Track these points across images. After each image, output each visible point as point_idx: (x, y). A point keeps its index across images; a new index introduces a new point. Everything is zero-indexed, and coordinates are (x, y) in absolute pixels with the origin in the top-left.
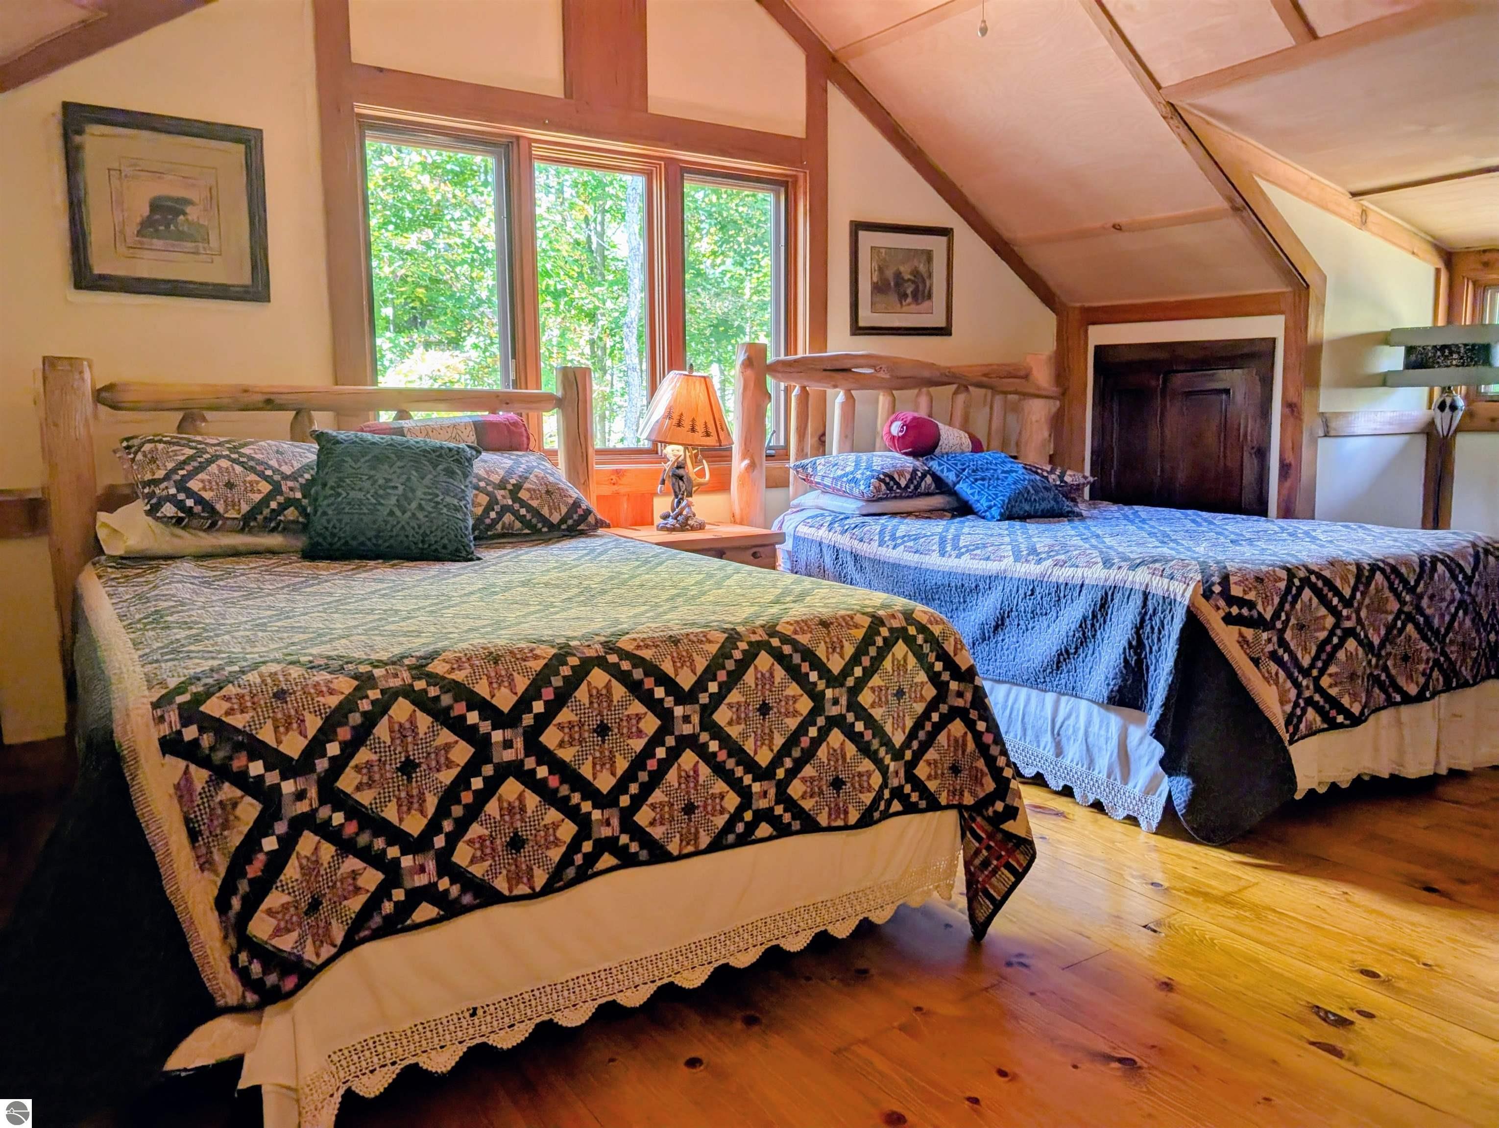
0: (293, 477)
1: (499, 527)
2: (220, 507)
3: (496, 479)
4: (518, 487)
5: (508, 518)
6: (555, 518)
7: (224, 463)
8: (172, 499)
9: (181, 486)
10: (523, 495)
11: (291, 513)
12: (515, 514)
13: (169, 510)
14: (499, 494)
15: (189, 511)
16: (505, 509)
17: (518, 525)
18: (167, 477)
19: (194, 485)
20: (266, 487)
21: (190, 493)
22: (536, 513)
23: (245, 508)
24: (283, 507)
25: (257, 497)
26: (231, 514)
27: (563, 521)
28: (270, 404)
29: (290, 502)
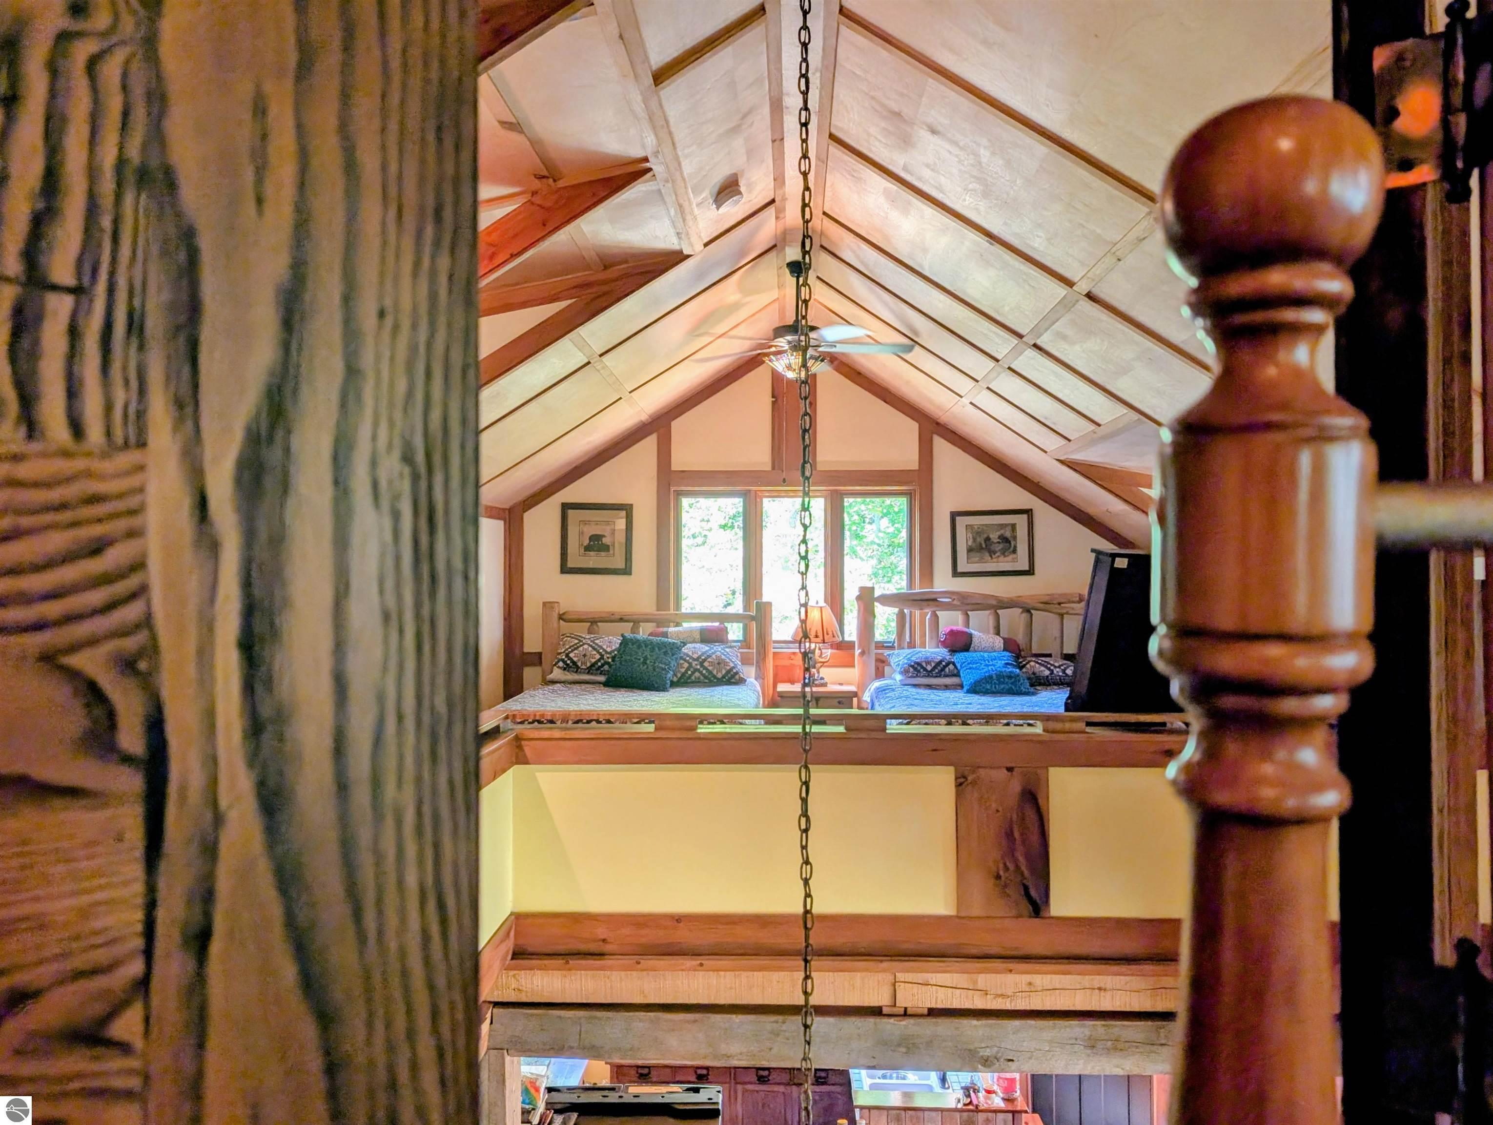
0: (610, 653)
1: (693, 678)
2: (579, 664)
3: (695, 656)
4: (705, 660)
5: (697, 674)
6: (719, 676)
7: (586, 646)
8: (563, 660)
9: (567, 655)
10: (706, 664)
11: (606, 667)
12: (701, 673)
13: (561, 664)
14: (694, 663)
15: (568, 665)
16: (696, 670)
17: (702, 678)
18: (564, 652)
19: (572, 655)
20: (598, 657)
21: (570, 659)
22: (710, 672)
23: (589, 665)
24: (603, 665)
25: (593, 661)
26: (584, 667)
27: (724, 677)
28: (621, 620)
29: (607, 663)
